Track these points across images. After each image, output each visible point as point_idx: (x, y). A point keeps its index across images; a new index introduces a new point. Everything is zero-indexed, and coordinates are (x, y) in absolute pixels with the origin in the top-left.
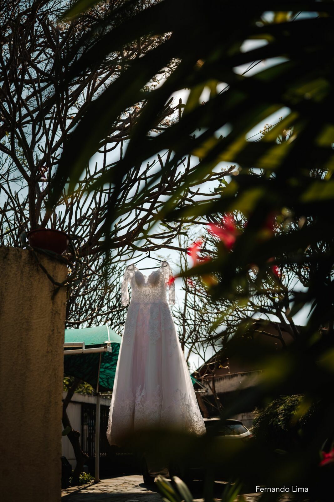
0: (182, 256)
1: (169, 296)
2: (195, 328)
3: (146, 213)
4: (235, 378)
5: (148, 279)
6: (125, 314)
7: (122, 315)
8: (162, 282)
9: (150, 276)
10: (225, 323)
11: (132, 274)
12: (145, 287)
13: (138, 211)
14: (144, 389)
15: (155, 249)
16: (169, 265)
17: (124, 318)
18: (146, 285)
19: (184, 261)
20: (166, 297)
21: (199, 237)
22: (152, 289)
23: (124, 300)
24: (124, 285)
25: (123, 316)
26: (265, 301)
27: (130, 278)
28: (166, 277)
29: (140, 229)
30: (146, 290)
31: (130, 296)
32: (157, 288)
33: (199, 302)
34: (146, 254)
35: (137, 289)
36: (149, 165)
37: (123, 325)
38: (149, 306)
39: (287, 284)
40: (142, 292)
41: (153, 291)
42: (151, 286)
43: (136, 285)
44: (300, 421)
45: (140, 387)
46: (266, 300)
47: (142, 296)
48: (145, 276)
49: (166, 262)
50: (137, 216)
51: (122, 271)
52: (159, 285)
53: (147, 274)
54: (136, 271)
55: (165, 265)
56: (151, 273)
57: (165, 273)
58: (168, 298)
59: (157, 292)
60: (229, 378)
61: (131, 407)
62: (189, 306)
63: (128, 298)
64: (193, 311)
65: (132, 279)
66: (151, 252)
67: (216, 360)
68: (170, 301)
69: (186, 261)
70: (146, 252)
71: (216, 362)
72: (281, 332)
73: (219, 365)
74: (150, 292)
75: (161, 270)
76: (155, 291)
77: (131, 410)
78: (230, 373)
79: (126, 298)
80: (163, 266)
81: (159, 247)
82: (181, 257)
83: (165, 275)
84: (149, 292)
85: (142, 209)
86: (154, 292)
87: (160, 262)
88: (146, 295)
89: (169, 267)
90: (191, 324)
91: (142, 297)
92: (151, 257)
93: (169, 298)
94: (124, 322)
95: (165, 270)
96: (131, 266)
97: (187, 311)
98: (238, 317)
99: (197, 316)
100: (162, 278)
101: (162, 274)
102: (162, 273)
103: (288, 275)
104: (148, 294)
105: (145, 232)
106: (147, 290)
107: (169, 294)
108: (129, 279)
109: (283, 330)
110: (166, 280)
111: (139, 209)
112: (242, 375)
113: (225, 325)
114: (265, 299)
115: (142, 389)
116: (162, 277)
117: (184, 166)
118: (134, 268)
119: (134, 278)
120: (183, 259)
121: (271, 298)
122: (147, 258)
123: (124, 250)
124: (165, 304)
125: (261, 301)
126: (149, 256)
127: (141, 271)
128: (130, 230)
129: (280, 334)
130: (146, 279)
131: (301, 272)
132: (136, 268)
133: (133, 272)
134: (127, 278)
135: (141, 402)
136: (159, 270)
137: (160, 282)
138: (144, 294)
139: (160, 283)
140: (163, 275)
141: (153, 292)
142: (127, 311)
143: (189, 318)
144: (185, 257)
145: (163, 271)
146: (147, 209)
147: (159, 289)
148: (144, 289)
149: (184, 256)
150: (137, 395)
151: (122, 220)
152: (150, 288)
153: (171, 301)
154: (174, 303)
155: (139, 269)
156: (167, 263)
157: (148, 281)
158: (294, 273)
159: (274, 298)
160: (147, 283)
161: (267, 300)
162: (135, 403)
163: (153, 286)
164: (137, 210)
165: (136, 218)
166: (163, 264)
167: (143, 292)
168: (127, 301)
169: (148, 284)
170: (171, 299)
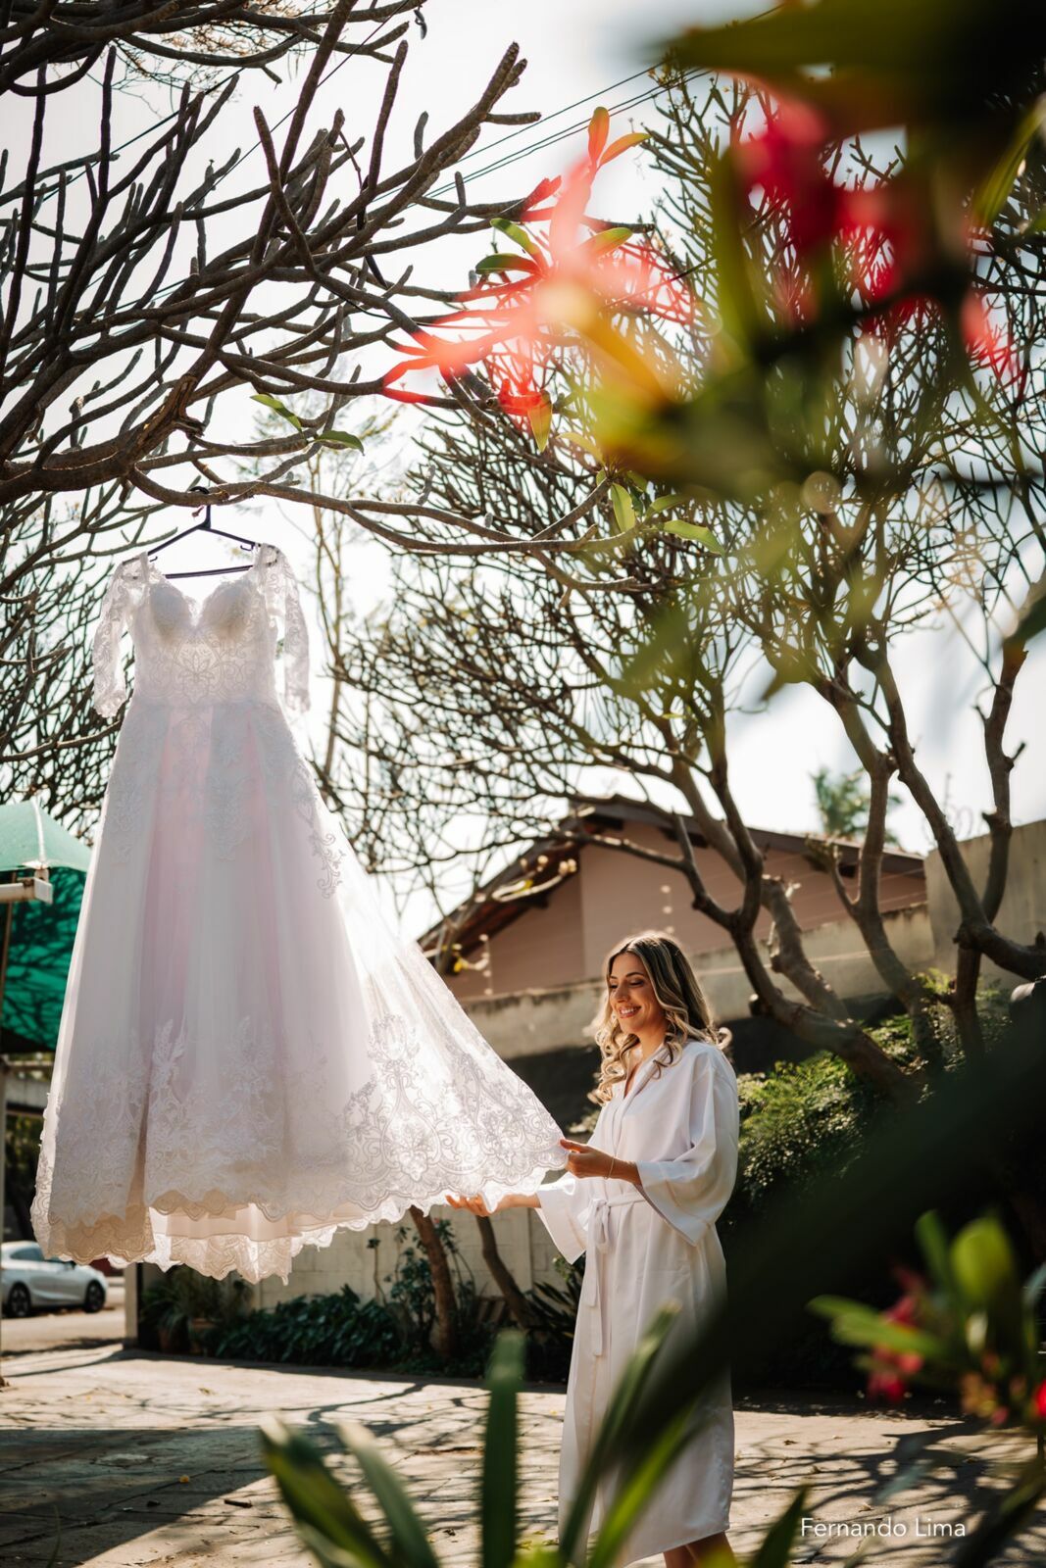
0: (324, 552)
1: (287, 675)
2: (367, 822)
3: (198, 353)
4: (510, 1012)
5: (204, 613)
6: (104, 763)
7: (95, 768)
8: (257, 623)
9: (209, 601)
10: (481, 806)
11: (136, 594)
12: (192, 642)
13: (167, 345)
14: (182, 1034)
15: (232, 497)
16: (284, 557)
17: (100, 779)
18: (195, 634)
19: (332, 573)
20: (273, 682)
21: (389, 485)
22: (218, 649)
23: (106, 693)
24: (104, 636)
25: (98, 771)
26: (634, 731)
27: (129, 609)
28: (275, 606)
29: (173, 416)
30: (196, 653)
31: (126, 677)
32: (239, 645)
33: (386, 724)
34: (196, 514)
35: (161, 649)
36: (215, 170)
37: (97, 804)
38: (207, 717)
39: (721, 668)
40: (181, 660)
41: (224, 659)
42: (215, 638)
43: (155, 636)
44: (750, 1174)
45: (170, 1025)
46: (638, 726)
47: (180, 676)
48: (192, 601)
49: (273, 547)
50: (161, 367)
51: (96, 600)
52: (247, 634)
53: (198, 593)
54: (153, 581)
55: (270, 558)
56: (216, 586)
57: (270, 590)
58: (279, 686)
59: (240, 662)
60: (489, 1012)
61: (135, 1101)
62: (345, 734)
63: (120, 684)
64: (361, 755)
65: (138, 611)
66: (214, 507)
67: (441, 941)
68: (291, 698)
69: (337, 570)
70: (196, 509)
71: (442, 954)
72: (691, 847)
73: (454, 961)
74: (213, 661)
75: (255, 579)
76: (232, 659)
77: (134, 1114)
78: (495, 992)
79: (112, 687)
80: (263, 565)
81: (245, 491)
82: (319, 558)
83: (271, 597)
84: (208, 661)
85: (181, 340)
86: (228, 662)
87: (249, 546)
88: (195, 674)
89: (286, 566)
90: (355, 804)
91: (179, 681)
92: (213, 527)
93: (287, 685)
94: (102, 795)
95: (269, 579)
96: (134, 563)
97: (336, 757)
98: (533, 783)
99: (375, 777)
100: (257, 610)
101: (257, 595)
102: (260, 590)
103: (727, 634)
104: (202, 668)
105: (195, 429)
106: (200, 653)
107: (286, 670)
108: (124, 614)
109: (699, 841)
110: (271, 617)
111: (170, 336)
112: (537, 1001)
113: (482, 814)
114: (632, 722)
115: (173, 1037)
116: (256, 606)
117: (358, 169)
118: (146, 570)
119: (147, 610)
120: (326, 563)
121: (660, 717)
122: (198, 532)
123: (104, 512)
124: (269, 708)
125: (618, 731)
126: (205, 526)
127: (173, 582)
128: (131, 423)
129: (687, 855)
130: (196, 612)
131: (772, 627)
132: (153, 569)
133: (143, 586)
134: (119, 609)
135: (169, 1083)
136: (246, 577)
137: (249, 623)
138: (188, 670)
139: (250, 625)
140: (262, 597)
141: (223, 663)
142: (111, 753)
143: (345, 783)
144: (335, 555)
145: (262, 583)
146: (203, 339)
147: (244, 650)
148: (186, 649)
149: (329, 554)
150: (157, 1057)
151: (101, 386)
152: (213, 646)
153: (295, 695)
154: (304, 707)
155: (169, 576)
156: (278, 552)
157: (202, 620)
158: (748, 629)
159: (666, 717)
160: (199, 628)
161: (642, 723)
162: (149, 1087)
163: (221, 638)
164: (164, 340)
165: (157, 376)
166: (261, 555)
167: (185, 660)
168: (119, 695)
169: (204, 631)
170: (295, 686)
